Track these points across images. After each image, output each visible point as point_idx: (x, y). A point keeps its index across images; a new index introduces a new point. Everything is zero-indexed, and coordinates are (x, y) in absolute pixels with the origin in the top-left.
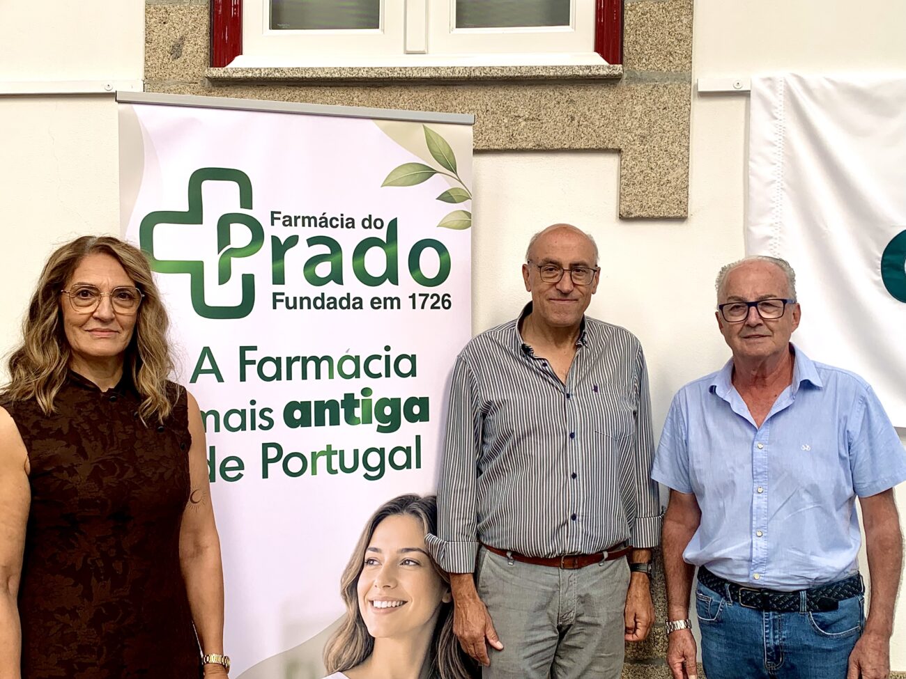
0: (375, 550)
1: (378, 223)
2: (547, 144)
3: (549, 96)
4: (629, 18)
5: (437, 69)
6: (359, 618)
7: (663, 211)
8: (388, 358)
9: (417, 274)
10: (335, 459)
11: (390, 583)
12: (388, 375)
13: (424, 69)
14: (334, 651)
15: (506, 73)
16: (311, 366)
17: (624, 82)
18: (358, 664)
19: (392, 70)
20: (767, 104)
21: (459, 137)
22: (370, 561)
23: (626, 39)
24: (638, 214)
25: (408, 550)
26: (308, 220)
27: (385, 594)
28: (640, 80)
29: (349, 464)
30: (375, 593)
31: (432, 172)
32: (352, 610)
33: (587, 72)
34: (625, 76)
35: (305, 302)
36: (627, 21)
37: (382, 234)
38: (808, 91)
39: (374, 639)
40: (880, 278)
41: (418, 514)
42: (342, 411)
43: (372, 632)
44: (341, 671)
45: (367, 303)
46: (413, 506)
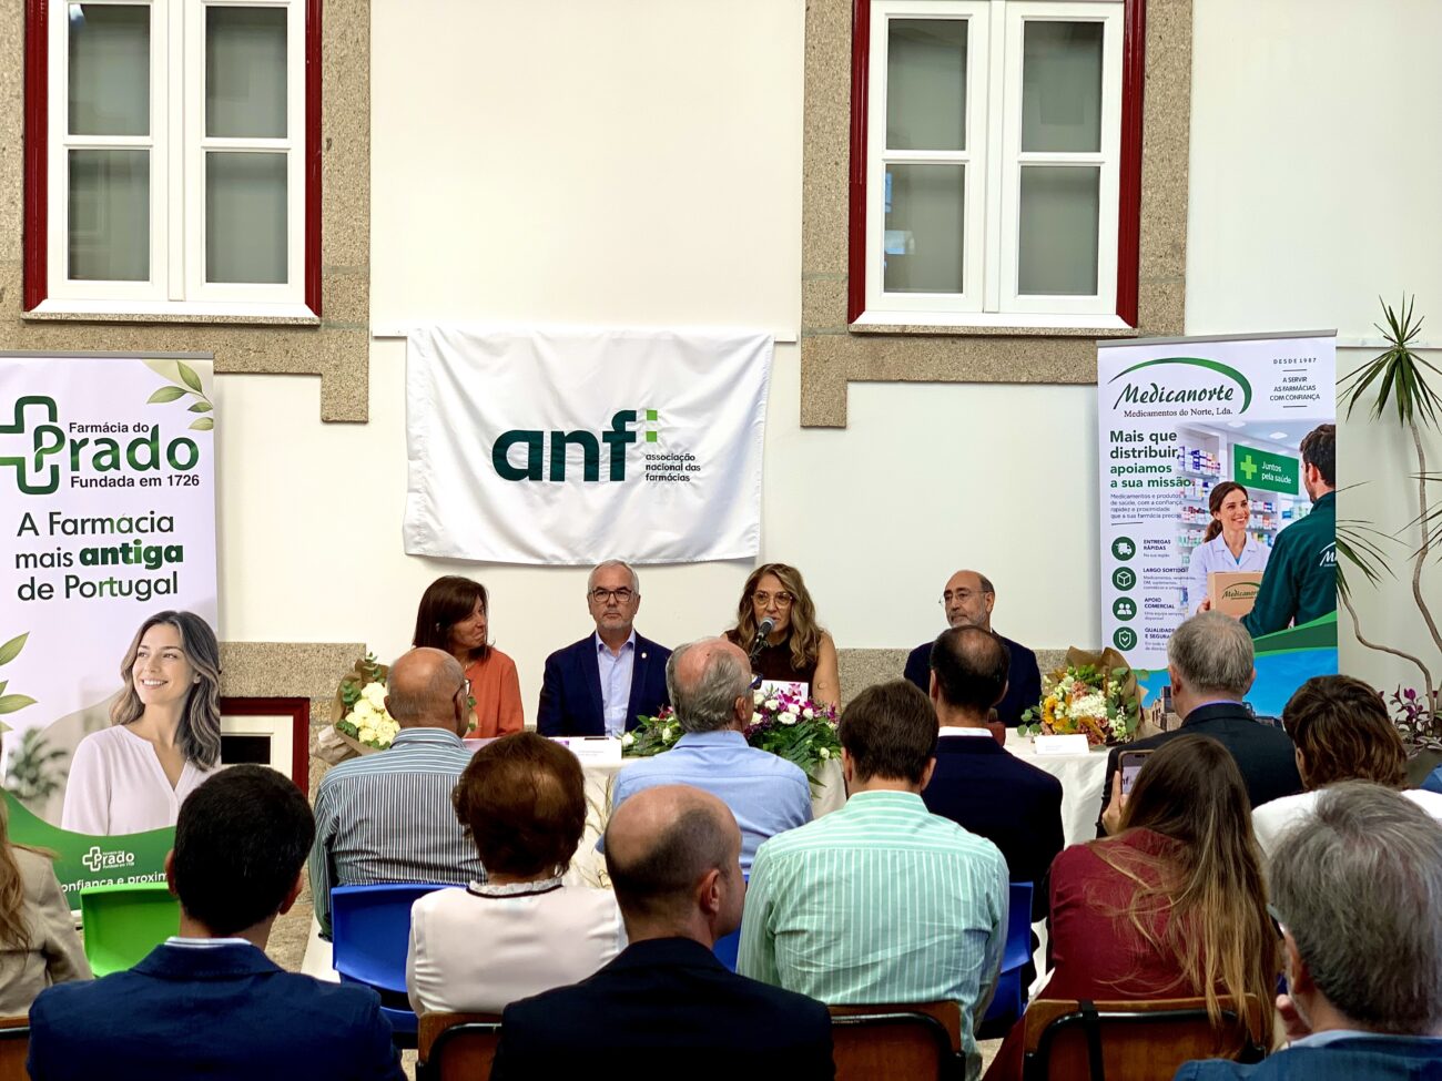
0: (145, 647)
1: (145, 429)
2: (270, 369)
3: (270, 335)
4: (325, 284)
5: (189, 316)
6: (134, 689)
7: (351, 416)
8: (152, 519)
9: (173, 462)
10: (116, 587)
11: (156, 668)
12: (153, 530)
13: (180, 316)
14: (117, 711)
15: (238, 321)
16: (98, 524)
17: (322, 329)
18: (133, 721)
19: (157, 316)
20: (418, 347)
21: (203, 367)
22: (141, 654)
23: (323, 298)
24: (333, 418)
25: (168, 648)
26: (95, 428)
27: (152, 676)
28: (334, 327)
29: (125, 590)
30: (145, 675)
31: (183, 392)
32: (129, 686)
33: (295, 322)
34: (323, 324)
35: (94, 483)
36: (323, 286)
37: (148, 436)
38: (445, 337)
39: (144, 705)
40: (492, 464)
41: (175, 624)
42: (120, 555)
43: (143, 700)
44: (123, 724)
45: (137, 482)
46: (172, 619)
